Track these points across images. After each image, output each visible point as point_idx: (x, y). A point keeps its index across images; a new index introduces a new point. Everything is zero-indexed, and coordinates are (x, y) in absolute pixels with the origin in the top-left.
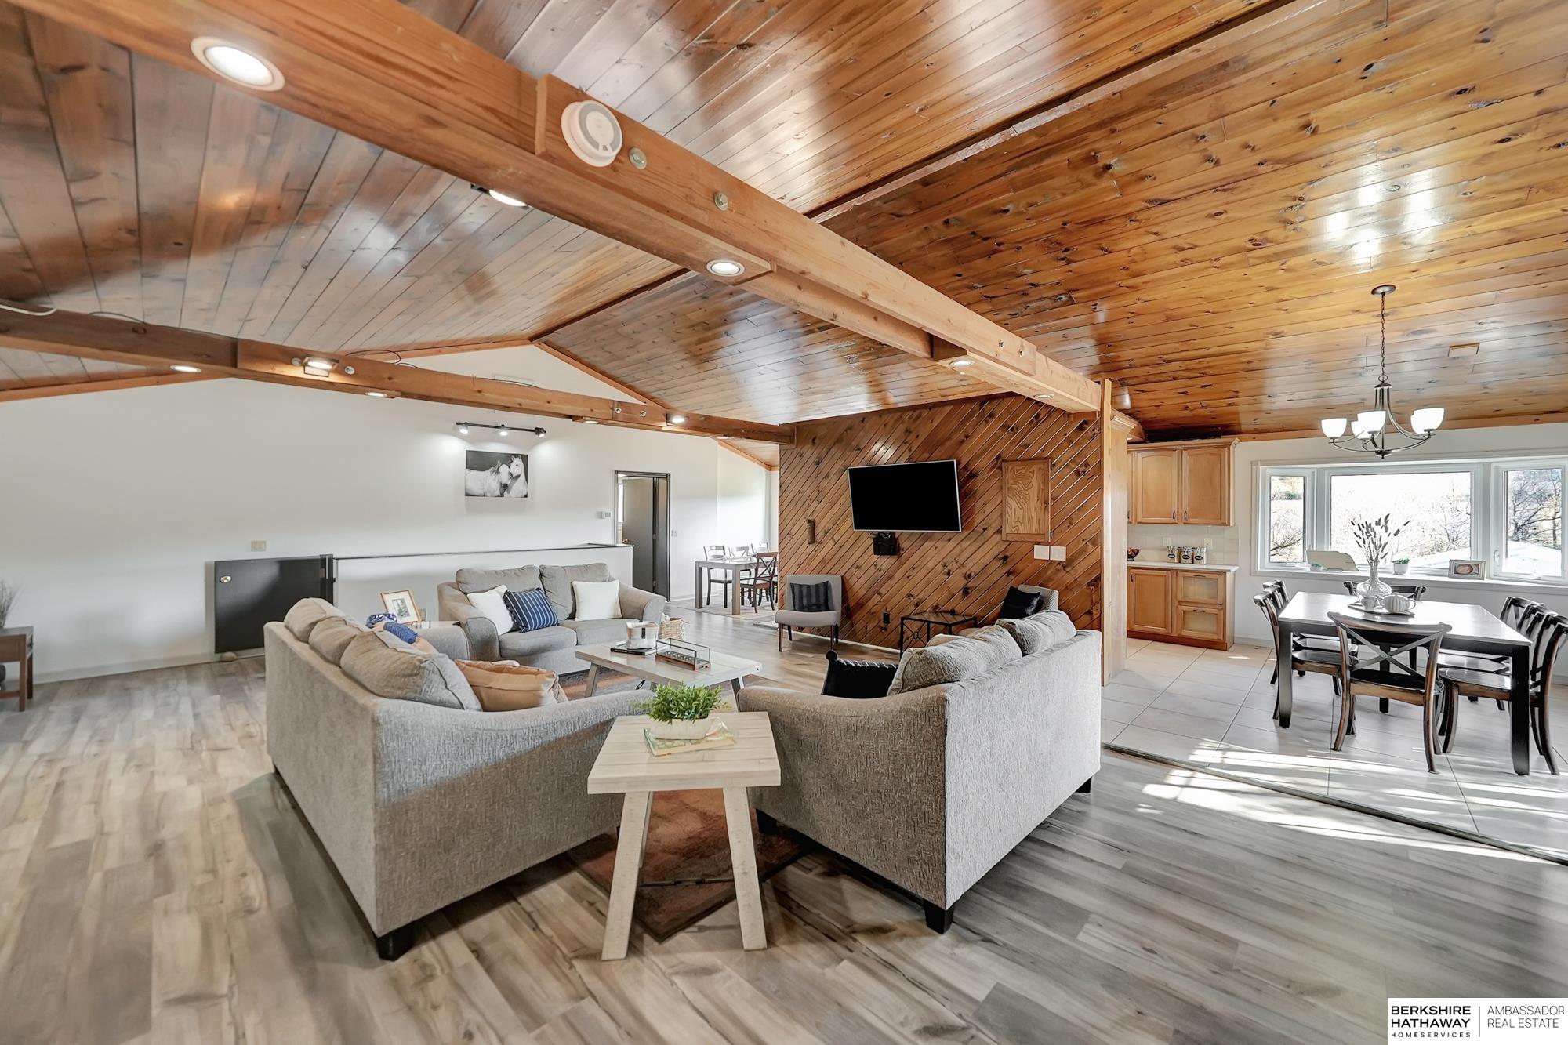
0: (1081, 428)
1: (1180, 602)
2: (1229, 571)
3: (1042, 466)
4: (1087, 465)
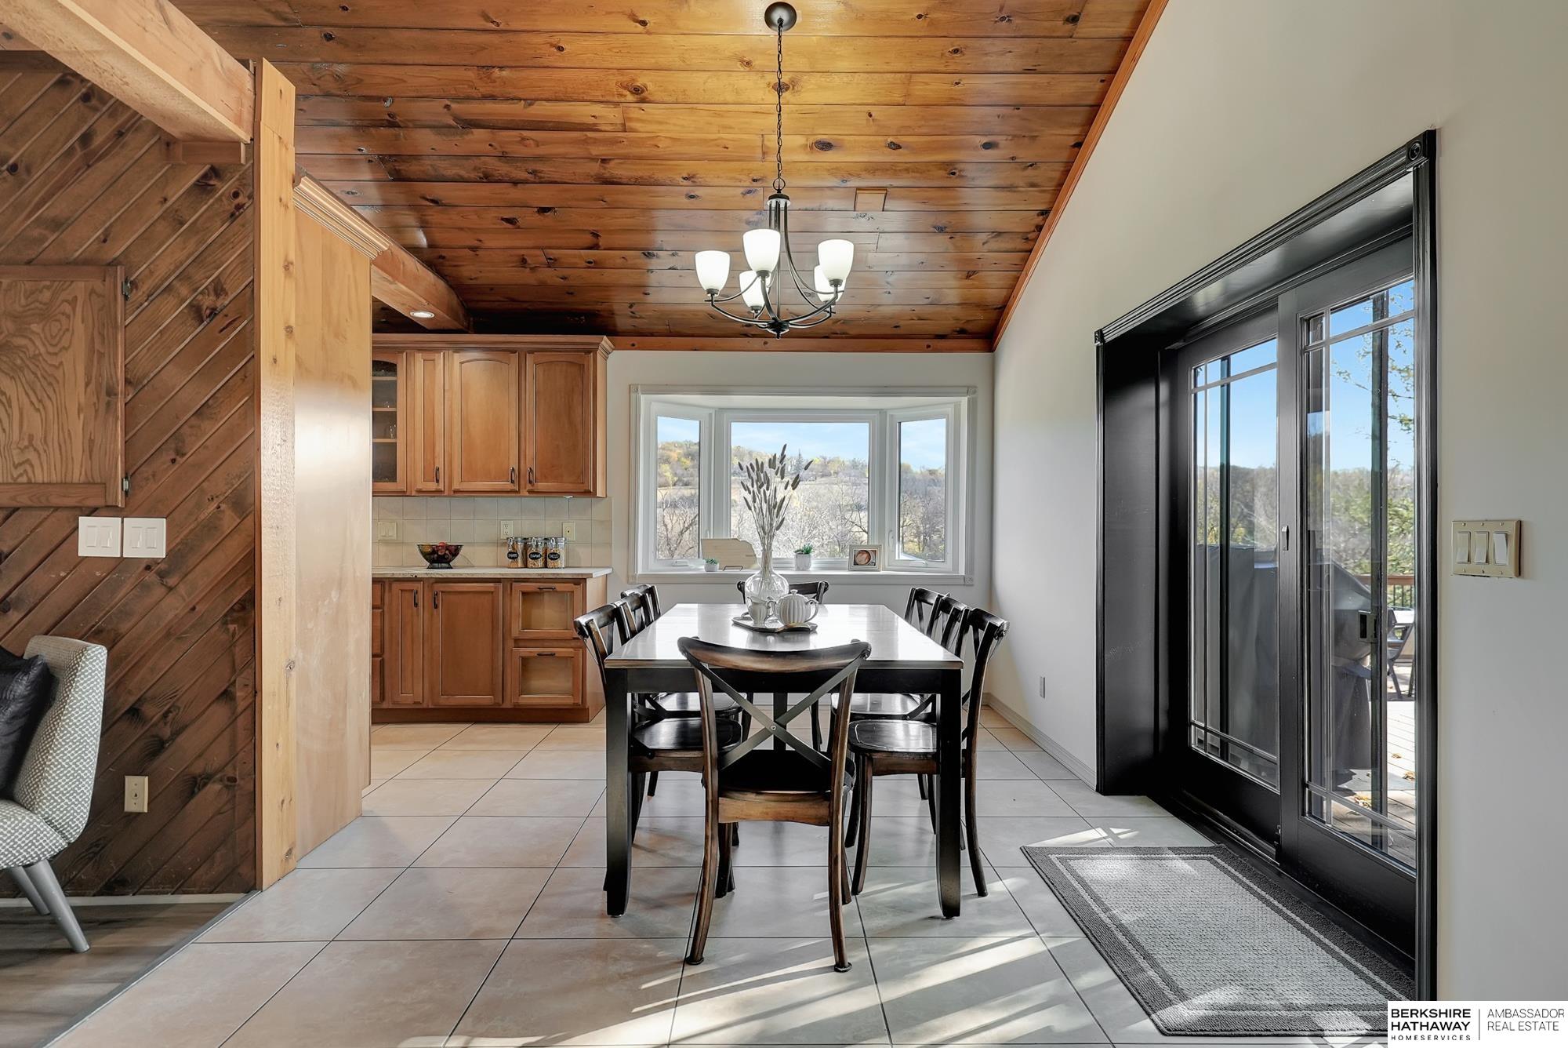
0: (203, 186)
1: (516, 640)
2: (590, 576)
3: (98, 285)
4: (218, 290)
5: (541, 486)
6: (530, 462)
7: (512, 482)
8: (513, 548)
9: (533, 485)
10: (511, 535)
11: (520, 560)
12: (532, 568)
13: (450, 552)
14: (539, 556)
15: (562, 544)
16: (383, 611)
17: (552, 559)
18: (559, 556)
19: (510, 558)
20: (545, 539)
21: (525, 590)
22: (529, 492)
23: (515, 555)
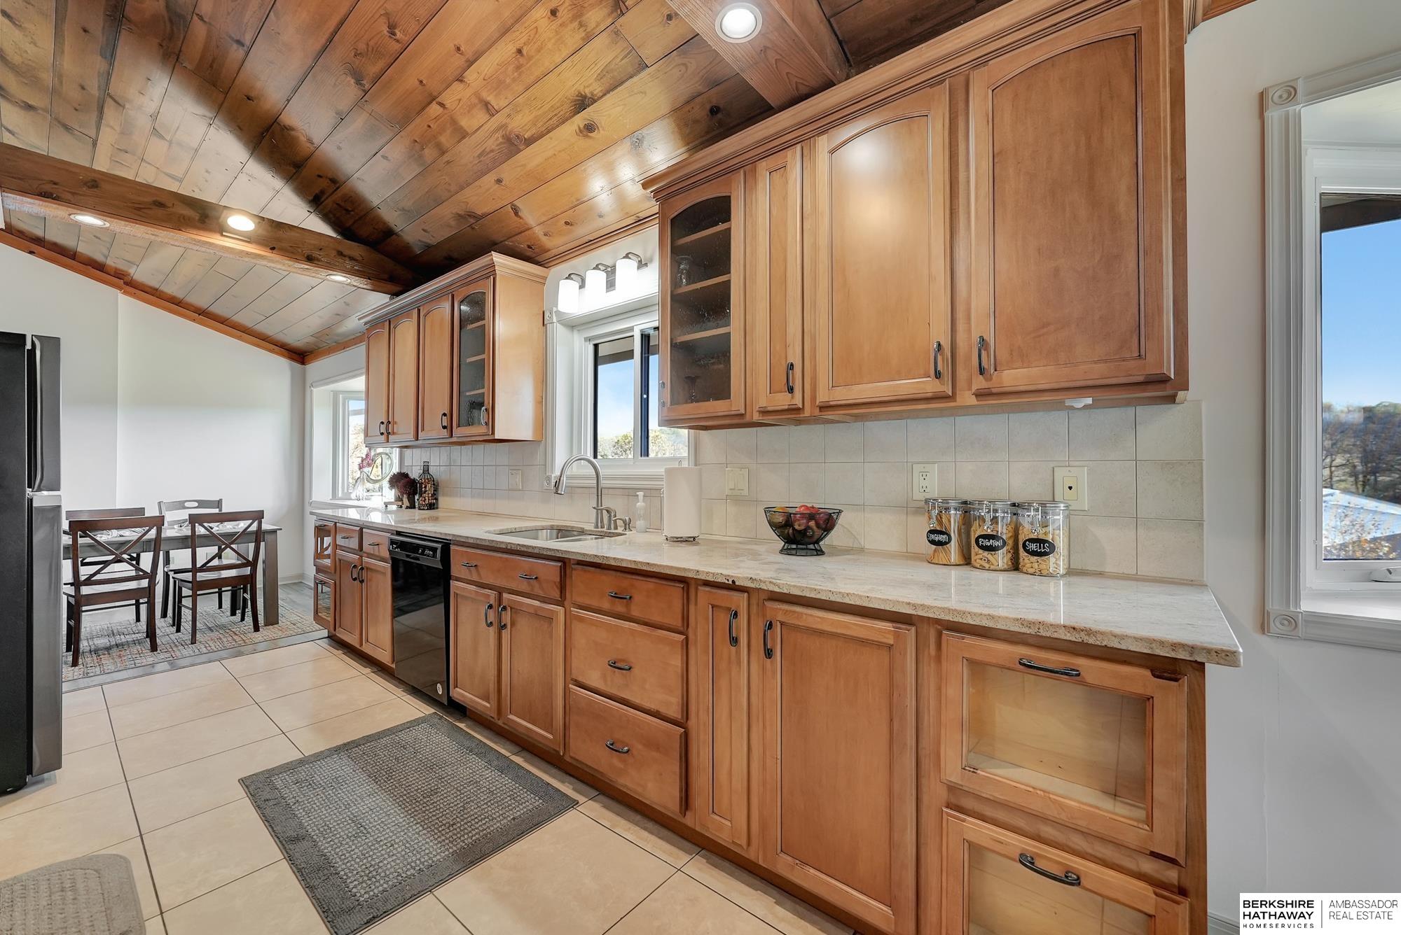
5: (1010, 377)
6: (980, 324)
7: (938, 375)
8: (940, 522)
9: (989, 379)
10: (934, 492)
11: (953, 545)
12: (983, 568)
13: (818, 525)
14: (999, 543)
15: (1058, 518)
16: (687, 639)
17: (1034, 553)
18: (1052, 548)
19: (932, 542)
20: (1014, 505)
21: (978, 656)
22: (980, 395)
23: (943, 538)
